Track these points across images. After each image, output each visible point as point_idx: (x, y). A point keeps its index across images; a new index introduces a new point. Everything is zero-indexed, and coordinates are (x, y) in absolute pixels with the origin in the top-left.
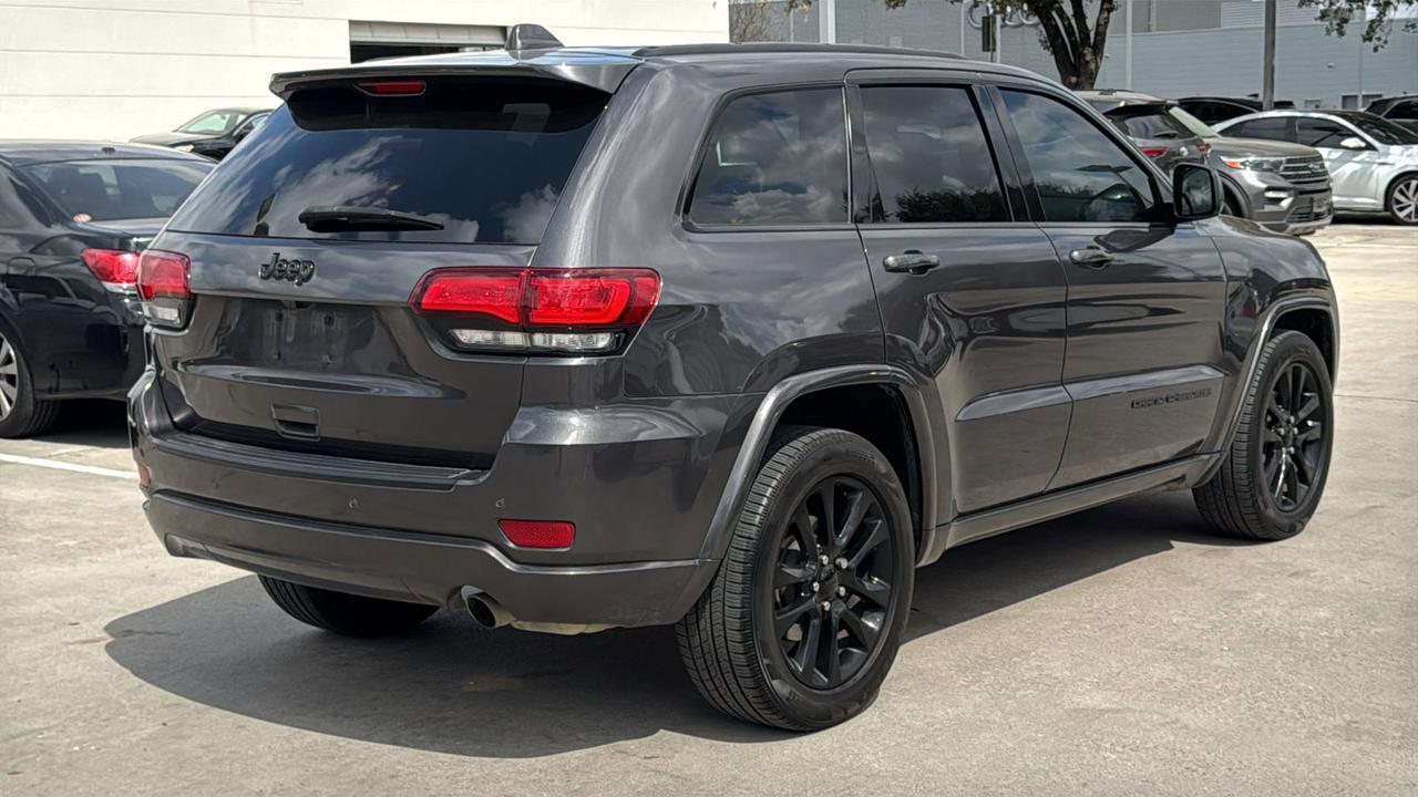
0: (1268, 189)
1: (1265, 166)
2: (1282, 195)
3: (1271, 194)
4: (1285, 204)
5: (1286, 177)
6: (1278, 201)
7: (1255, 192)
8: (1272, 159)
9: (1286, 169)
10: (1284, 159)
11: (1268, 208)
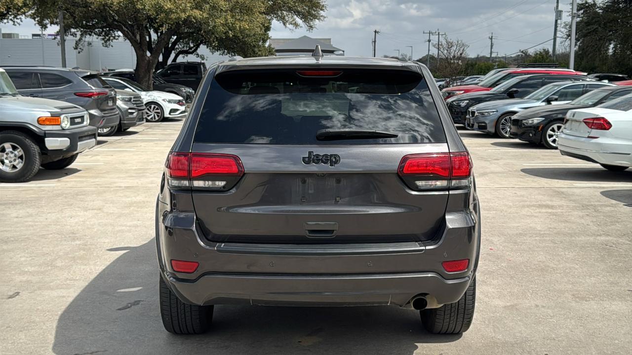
0: (130, 109)
1: (127, 100)
2: (133, 111)
3: (130, 111)
4: (135, 114)
5: (134, 104)
6: (132, 113)
7: (125, 110)
8: (129, 97)
9: (134, 101)
10: (132, 97)
11: (130, 116)
